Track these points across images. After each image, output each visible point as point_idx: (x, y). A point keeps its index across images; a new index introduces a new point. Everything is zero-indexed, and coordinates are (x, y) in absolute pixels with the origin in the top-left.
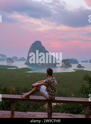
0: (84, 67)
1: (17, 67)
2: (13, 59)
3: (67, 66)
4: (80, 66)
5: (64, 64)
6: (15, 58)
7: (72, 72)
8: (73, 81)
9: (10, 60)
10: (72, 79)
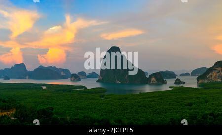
0: (184, 83)
1: (85, 87)
2: (79, 75)
3: (160, 82)
4: (178, 82)
5: (155, 80)
6: (83, 74)
7: (168, 91)
8: (170, 104)
9: (76, 77)
10: (167, 102)
